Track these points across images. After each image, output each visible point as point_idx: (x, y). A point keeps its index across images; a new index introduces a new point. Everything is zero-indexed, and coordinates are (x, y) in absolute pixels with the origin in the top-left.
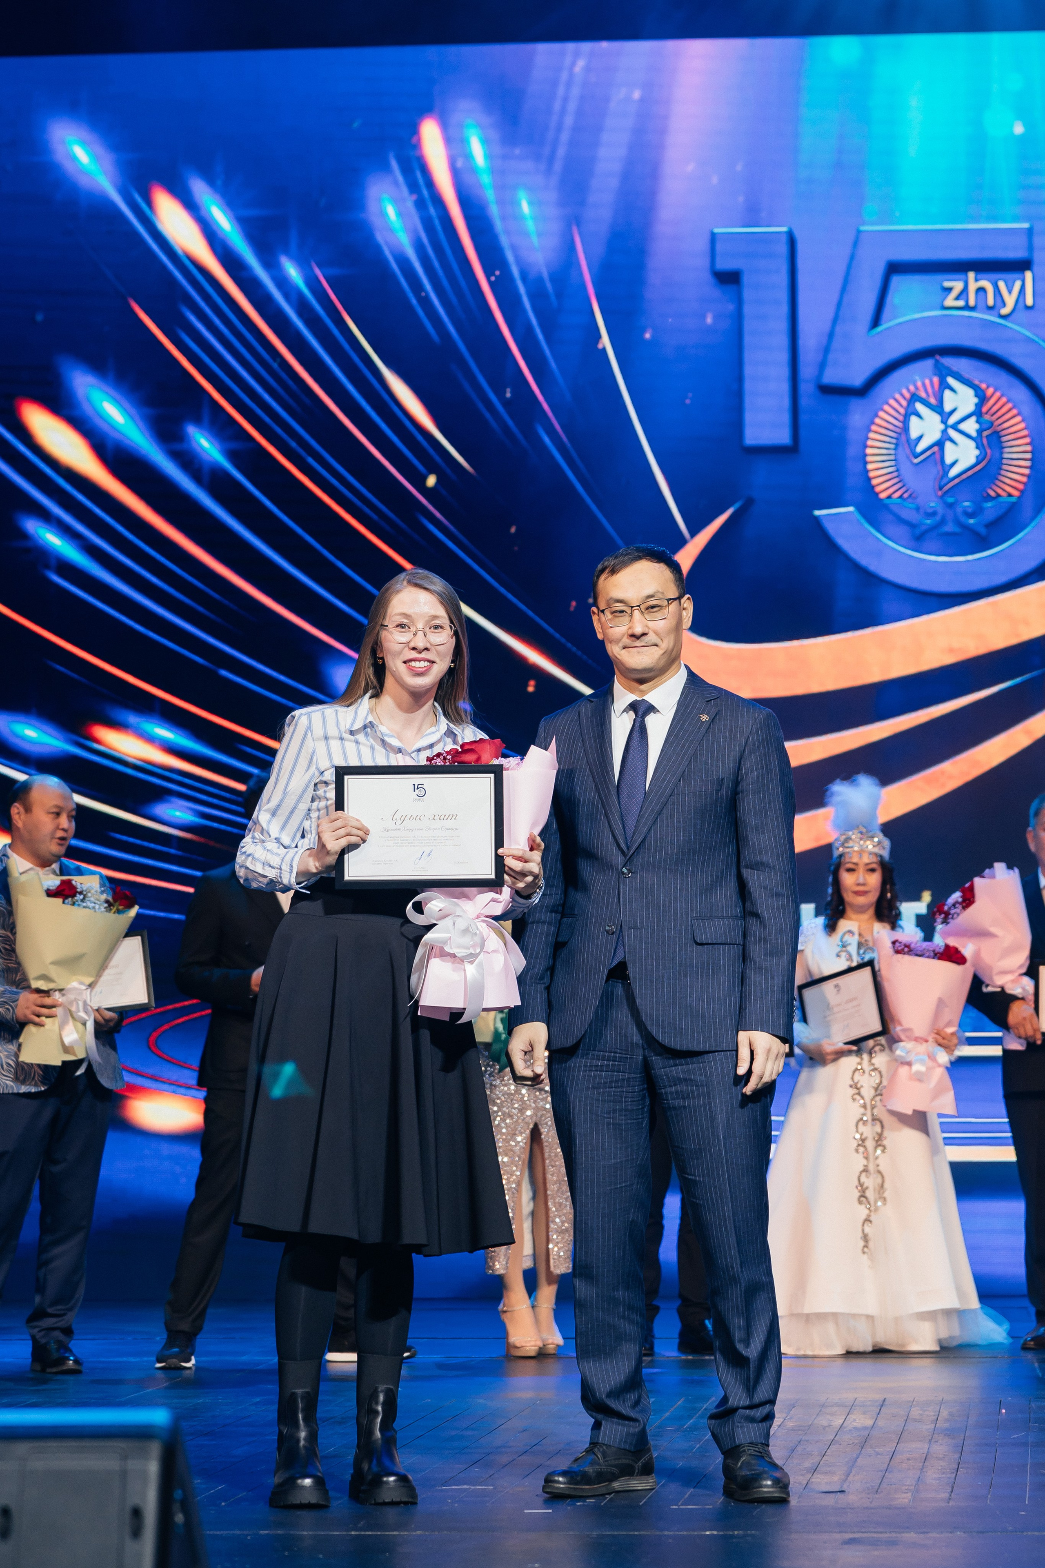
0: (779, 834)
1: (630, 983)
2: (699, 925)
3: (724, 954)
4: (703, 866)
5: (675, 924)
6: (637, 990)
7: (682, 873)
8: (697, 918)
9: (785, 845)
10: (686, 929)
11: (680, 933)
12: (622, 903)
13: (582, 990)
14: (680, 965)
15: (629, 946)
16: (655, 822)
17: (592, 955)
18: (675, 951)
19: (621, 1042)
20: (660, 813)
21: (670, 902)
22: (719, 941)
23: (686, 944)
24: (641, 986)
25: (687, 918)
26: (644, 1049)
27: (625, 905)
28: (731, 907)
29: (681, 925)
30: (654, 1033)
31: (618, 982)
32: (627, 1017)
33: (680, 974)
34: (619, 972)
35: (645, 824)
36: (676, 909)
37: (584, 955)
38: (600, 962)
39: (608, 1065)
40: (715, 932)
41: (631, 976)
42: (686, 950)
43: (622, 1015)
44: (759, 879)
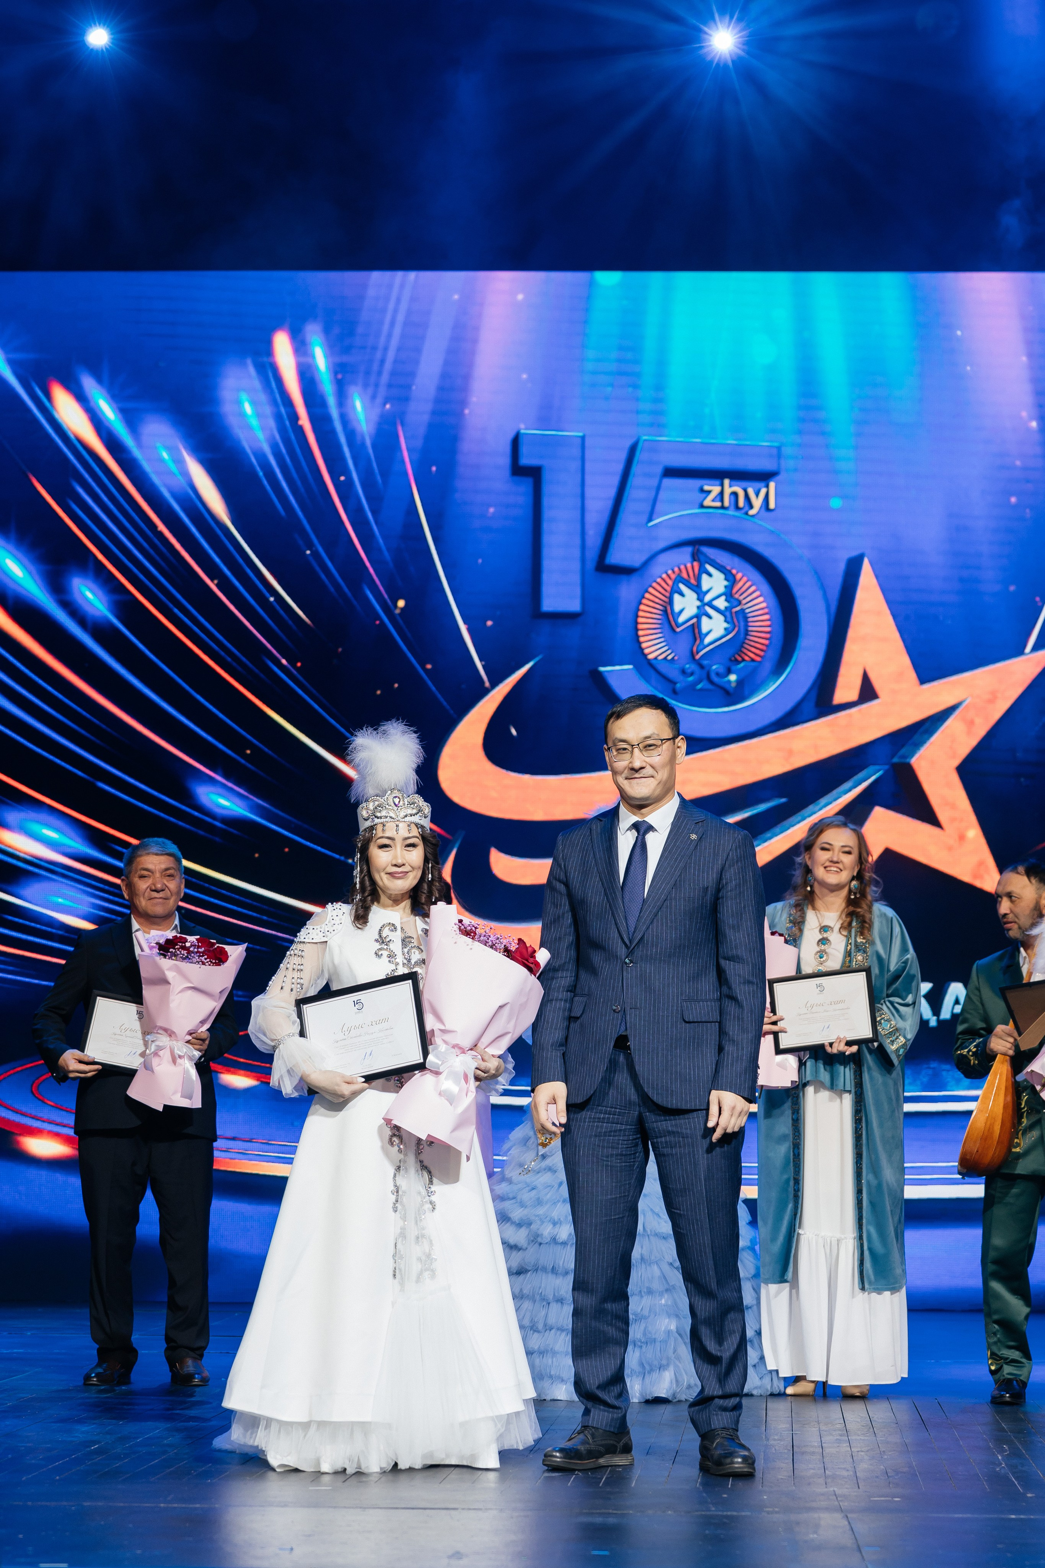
0: (752, 933)
1: (630, 1054)
2: (687, 1007)
3: (707, 1030)
4: (691, 958)
5: (668, 1006)
6: (636, 1059)
7: (674, 964)
8: (685, 1000)
9: (756, 942)
10: (677, 1010)
11: (672, 1013)
12: (625, 988)
13: (591, 1057)
14: (672, 1039)
15: (631, 1022)
16: (652, 922)
17: (600, 1029)
18: (667, 1028)
19: (621, 1100)
20: (656, 915)
21: (664, 988)
22: (703, 1020)
23: (676, 1022)
24: (639, 1056)
25: (678, 1001)
26: (640, 1106)
27: (627, 989)
28: (713, 993)
29: (673, 1006)
30: (650, 1095)
31: (621, 1052)
32: (626, 1079)
33: (671, 1046)
34: (622, 1043)
35: (644, 923)
36: (668, 994)
37: (593, 1029)
38: (607, 1035)
39: (609, 1118)
40: (700, 1013)
41: (632, 1047)
42: (677, 1027)
43: (622, 1078)
44: (734, 969)
